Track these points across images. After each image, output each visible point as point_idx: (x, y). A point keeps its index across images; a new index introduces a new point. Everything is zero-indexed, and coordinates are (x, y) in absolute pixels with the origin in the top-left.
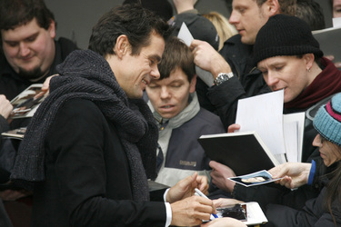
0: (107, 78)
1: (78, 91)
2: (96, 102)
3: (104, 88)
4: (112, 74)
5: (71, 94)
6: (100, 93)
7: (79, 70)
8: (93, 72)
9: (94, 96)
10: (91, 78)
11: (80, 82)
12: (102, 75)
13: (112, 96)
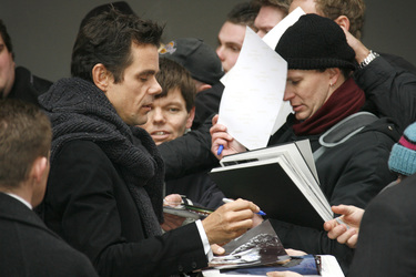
0: (107, 112)
1: (75, 131)
2: (99, 143)
3: (105, 125)
4: (110, 106)
5: (68, 136)
6: (102, 131)
7: (71, 105)
8: (89, 105)
9: (95, 136)
10: (87, 113)
11: (76, 120)
12: (100, 109)
13: (115, 134)
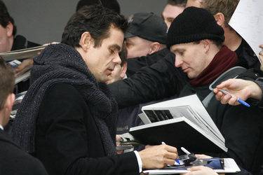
0: (81, 66)
1: (59, 77)
2: (76, 85)
3: (80, 74)
4: (84, 63)
5: (54, 80)
6: (78, 78)
7: (57, 60)
8: (69, 61)
9: (73, 81)
10: (68, 66)
11: (61, 70)
12: (77, 64)
13: (87, 81)
